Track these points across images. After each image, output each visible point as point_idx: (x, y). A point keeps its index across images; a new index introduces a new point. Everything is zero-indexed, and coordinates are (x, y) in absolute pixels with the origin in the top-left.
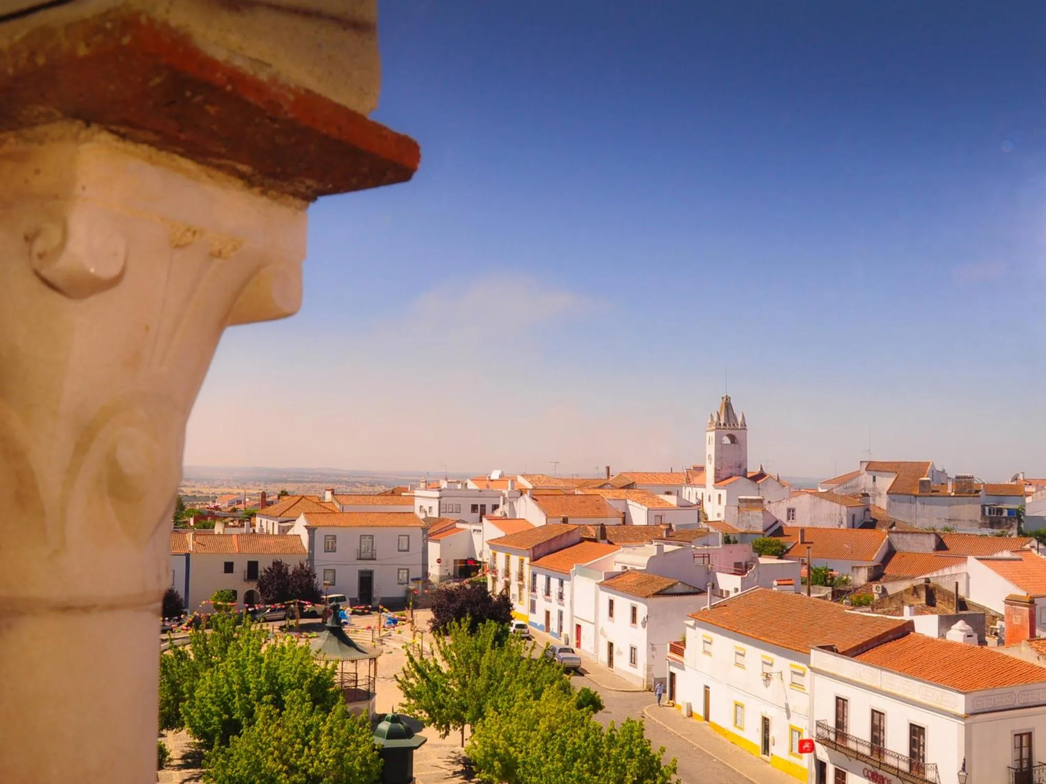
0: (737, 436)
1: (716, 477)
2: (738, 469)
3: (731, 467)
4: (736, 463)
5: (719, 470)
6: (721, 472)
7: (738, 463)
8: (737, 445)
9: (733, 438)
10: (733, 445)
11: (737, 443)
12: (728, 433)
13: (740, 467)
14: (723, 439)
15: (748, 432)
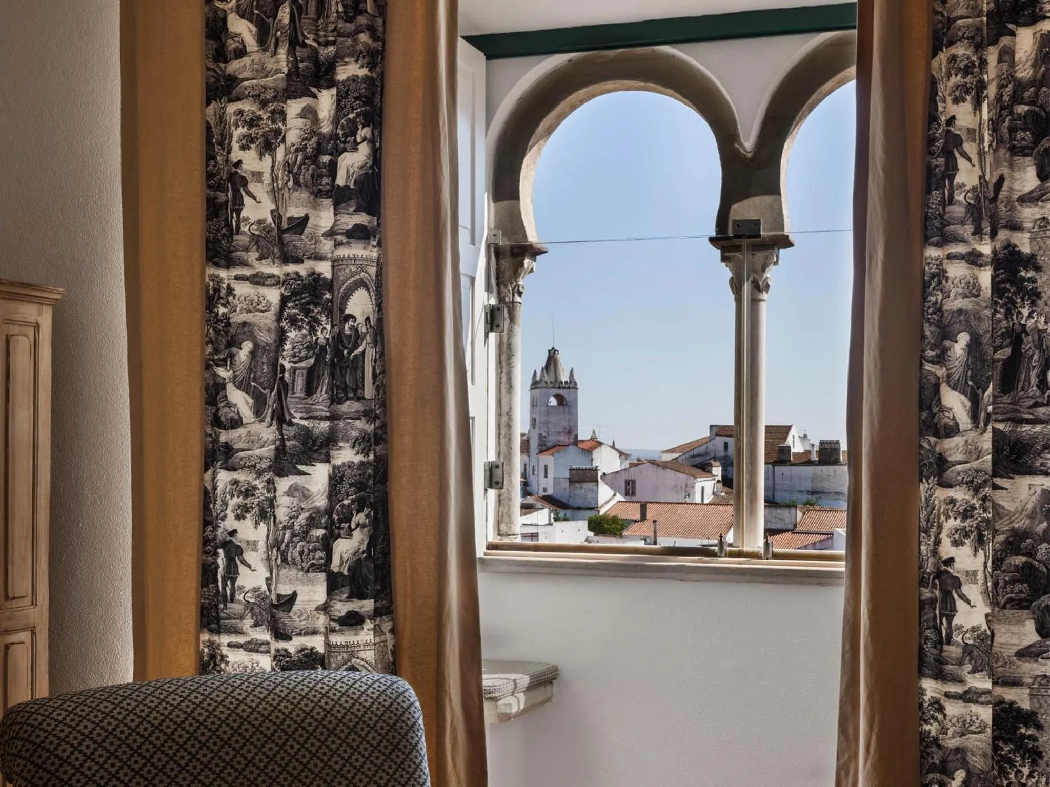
0: (566, 396)
1: (540, 445)
2: (567, 436)
3: (559, 433)
4: (565, 428)
5: (545, 437)
6: (547, 439)
7: (568, 429)
8: (566, 409)
9: (560, 399)
10: (562, 408)
11: (566, 405)
12: (554, 393)
13: (569, 433)
14: (550, 400)
15: (578, 391)
